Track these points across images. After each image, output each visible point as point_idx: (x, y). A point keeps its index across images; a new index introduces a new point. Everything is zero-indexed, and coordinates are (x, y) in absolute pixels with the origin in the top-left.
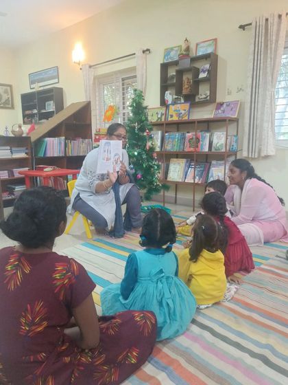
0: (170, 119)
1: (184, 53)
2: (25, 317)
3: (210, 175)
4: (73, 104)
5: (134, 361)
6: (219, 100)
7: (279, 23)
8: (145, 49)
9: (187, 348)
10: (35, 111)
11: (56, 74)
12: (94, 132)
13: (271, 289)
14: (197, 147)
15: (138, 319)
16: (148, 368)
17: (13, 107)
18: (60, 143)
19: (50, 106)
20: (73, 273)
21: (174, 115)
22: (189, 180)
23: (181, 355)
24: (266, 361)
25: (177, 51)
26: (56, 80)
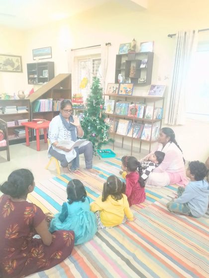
0: (120, 93)
1: (132, 49)
2: (9, 230)
3: (143, 133)
4: (60, 74)
5: (59, 257)
6: (153, 83)
7: (193, 37)
8: (107, 43)
9: (90, 252)
10: (36, 76)
11: (50, 52)
12: (72, 96)
13: (153, 219)
14: (136, 114)
15: (65, 236)
16: (67, 262)
17: (22, 71)
18: (50, 103)
19: (46, 74)
20: (34, 212)
21: (123, 91)
22: (130, 135)
23: (86, 255)
24: (128, 263)
25: (128, 46)
26: (50, 56)
